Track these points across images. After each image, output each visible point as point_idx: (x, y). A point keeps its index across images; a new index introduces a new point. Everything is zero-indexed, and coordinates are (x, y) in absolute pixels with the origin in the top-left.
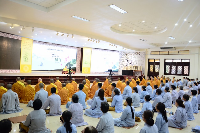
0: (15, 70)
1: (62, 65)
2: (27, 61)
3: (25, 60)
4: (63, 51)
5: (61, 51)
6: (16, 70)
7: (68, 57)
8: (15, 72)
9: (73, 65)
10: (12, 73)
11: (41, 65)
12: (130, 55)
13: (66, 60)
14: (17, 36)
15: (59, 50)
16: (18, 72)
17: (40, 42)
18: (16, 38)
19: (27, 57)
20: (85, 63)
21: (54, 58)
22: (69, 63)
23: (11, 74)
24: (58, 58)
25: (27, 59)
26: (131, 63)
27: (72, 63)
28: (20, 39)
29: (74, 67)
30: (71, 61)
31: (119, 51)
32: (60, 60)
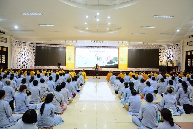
1: (103, 62)
3: (69, 60)
4: (104, 51)
5: (102, 51)
6: (63, 67)
7: (110, 56)
9: (114, 63)
11: (86, 63)
12: (167, 49)
13: (107, 59)
17: (84, 47)
18: (62, 46)
19: (70, 58)
20: (122, 61)
21: (96, 58)
22: (111, 61)
24: (100, 57)
26: (169, 58)
27: (113, 61)
29: (115, 64)
30: (112, 59)
31: (158, 46)
32: (102, 59)
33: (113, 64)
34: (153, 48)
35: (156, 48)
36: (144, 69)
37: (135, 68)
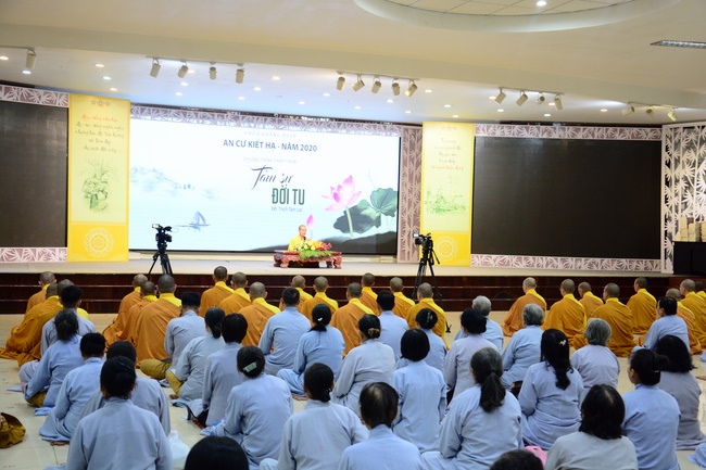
0: (39, 250)
2: (101, 205)
3: (93, 200)
4: (314, 148)
5: (305, 148)
6: (47, 249)
7: (349, 180)
8: (42, 260)
9: (378, 223)
10: (25, 261)
11: (195, 226)
13: (336, 197)
14: (41, 92)
15: (295, 147)
16: (55, 259)
18: (40, 98)
19: (101, 186)
20: (438, 210)
21: (266, 189)
22: (355, 212)
23: (20, 265)
24: (290, 186)
25: (101, 196)
27: (371, 212)
28: (60, 102)
29: (383, 230)
30: (363, 201)
31: (660, 126)
32: (300, 196)
33: (372, 232)
34: (627, 135)
35: (647, 135)
36: (571, 261)
37: (514, 258)
